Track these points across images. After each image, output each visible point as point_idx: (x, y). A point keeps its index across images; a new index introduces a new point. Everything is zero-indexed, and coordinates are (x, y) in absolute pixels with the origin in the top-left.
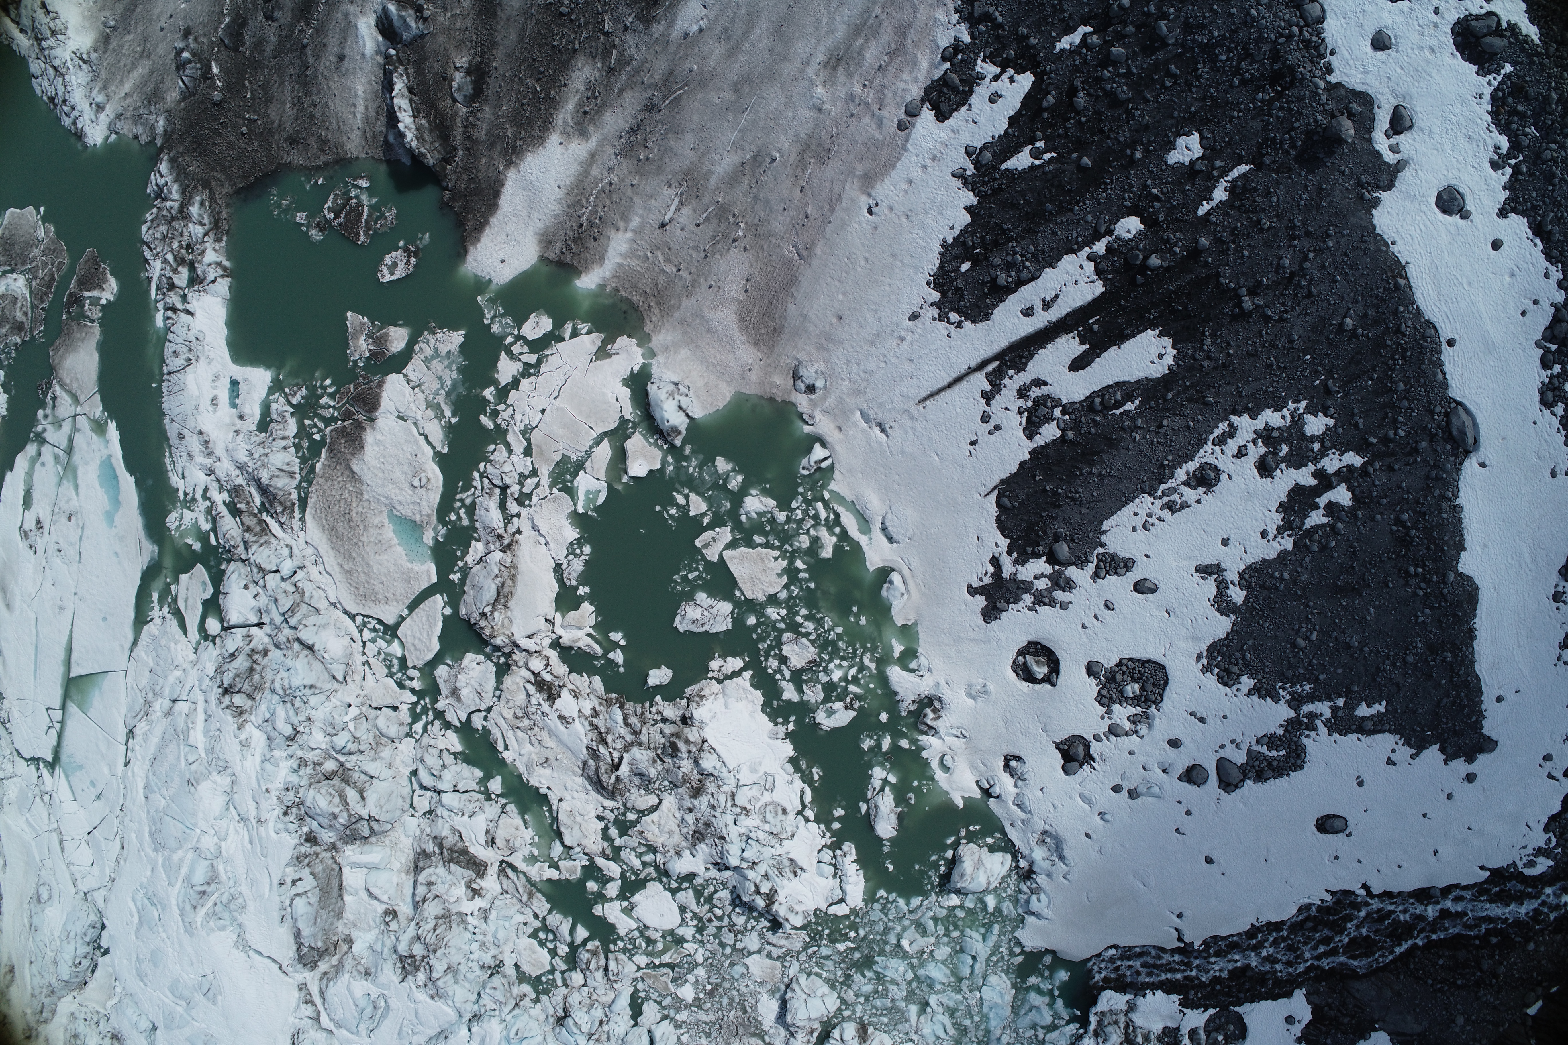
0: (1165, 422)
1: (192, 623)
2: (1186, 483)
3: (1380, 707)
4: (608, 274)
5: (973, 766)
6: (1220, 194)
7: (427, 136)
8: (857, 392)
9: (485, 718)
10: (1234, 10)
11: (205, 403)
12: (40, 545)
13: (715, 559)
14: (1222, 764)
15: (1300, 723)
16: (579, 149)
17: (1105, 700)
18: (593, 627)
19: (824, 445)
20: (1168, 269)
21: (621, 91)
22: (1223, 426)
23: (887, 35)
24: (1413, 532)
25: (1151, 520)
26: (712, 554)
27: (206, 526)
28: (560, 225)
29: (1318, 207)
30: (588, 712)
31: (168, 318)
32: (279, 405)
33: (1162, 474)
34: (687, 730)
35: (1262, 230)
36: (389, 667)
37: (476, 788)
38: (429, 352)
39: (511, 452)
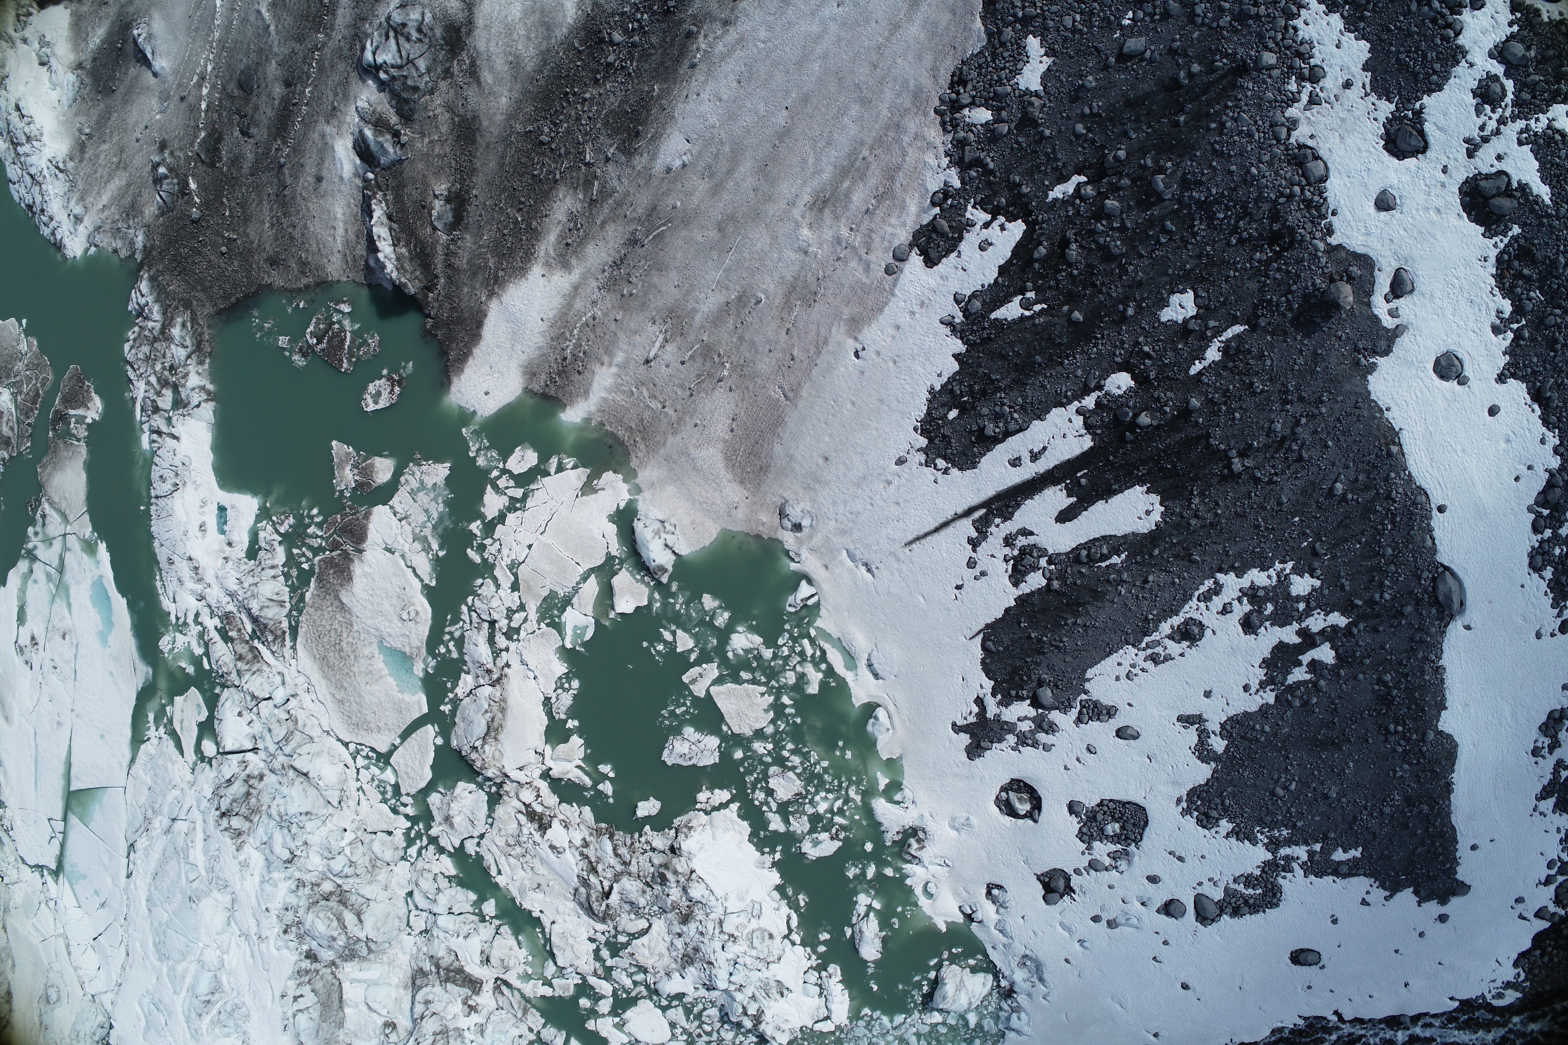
0: (1151, 578)
1: (189, 744)
2: (1171, 637)
3: (1356, 853)
4: (593, 409)
5: (956, 893)
6: (1213, 354)
7: (407, 266)
8: (843, 532)
9: (478, 845)
10: (1233, 168)
11: (194, 529)
12: (36, 660)
13: (702, 694)
14: (1199, 900)
15: (1277, 866)
16: (562, 281)
17: (1086, 838)
18: (583, 760)
19: (810, 582)
20: (1158, 427)
21: (603, 223)
22: (1209, 583)
23: (874, 178)
24: (1395, 692)
25: (1134, 671)
26: (699, 690)
27: (199, 651)
28: (544, 357)
29: (1313, 372)
30: (578, 843)
31: (154, 441)
32: (267, 534)
33: (1146, 627)
34: (675, 860)
35: (1254, 393)
36: (383, 793)
37: (471, 910)
38: (415, 484)
39: (498, 586)
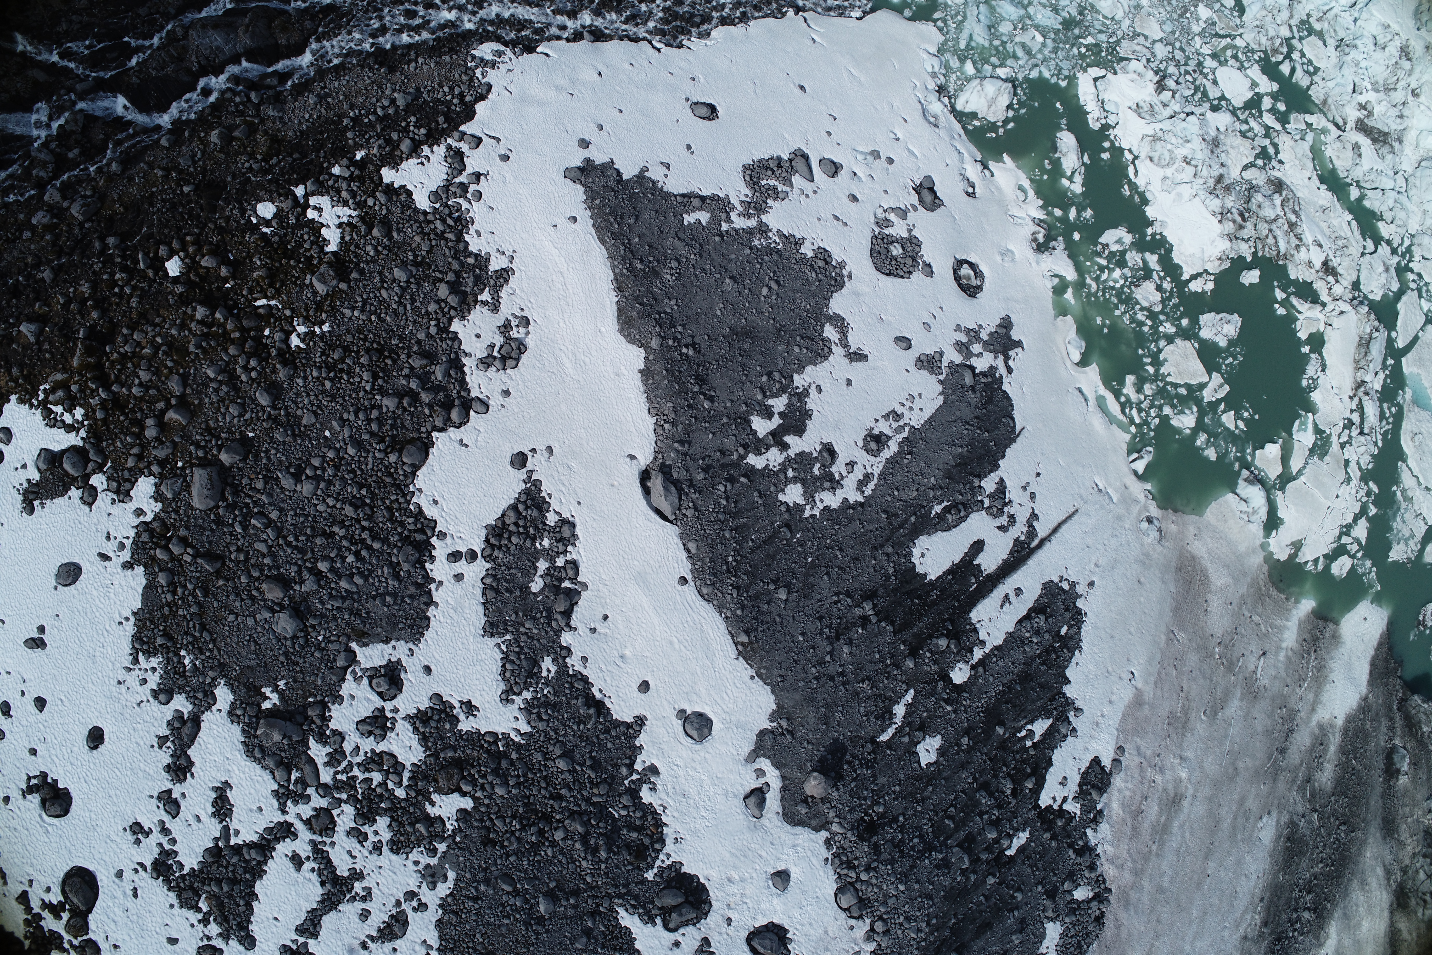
0: (915, 493)
2: (888, 438)
3: (689, 219)
4: (1295, 612)
5: (999, 189)
6: (900, 710)
8: (1118, 518)
9: (1365, 247)
10: (916, 886)
13: (1214, 375)
14: (811, 176)
15: (755, 209)
16: (1323, 715)
17: (915, 241)
19: (1135, 473)
20: (931, 637)
21: (1302, 764)
22: (868, 491)
23: (1146, 827)
24: (696, 389)
25: (909, 404)
26: (1217, 378)
28: (1329, 652)
29: (826, 706)
30: (1303, 249)
33: (909, 447)
34: (1232, 232)
35: (868, 679)
36: (1428, 291)
37: (1367, 192)
38: (1411, 543)
39: (1358, 463)
